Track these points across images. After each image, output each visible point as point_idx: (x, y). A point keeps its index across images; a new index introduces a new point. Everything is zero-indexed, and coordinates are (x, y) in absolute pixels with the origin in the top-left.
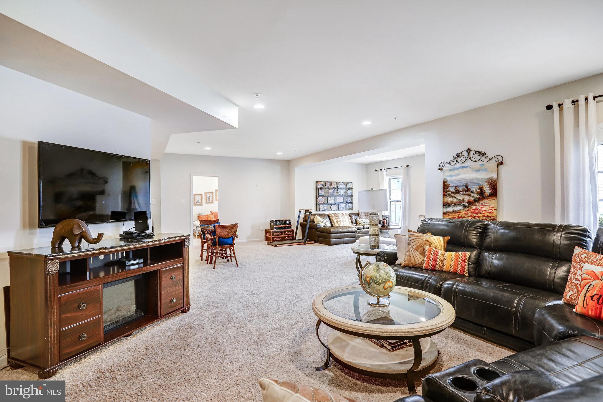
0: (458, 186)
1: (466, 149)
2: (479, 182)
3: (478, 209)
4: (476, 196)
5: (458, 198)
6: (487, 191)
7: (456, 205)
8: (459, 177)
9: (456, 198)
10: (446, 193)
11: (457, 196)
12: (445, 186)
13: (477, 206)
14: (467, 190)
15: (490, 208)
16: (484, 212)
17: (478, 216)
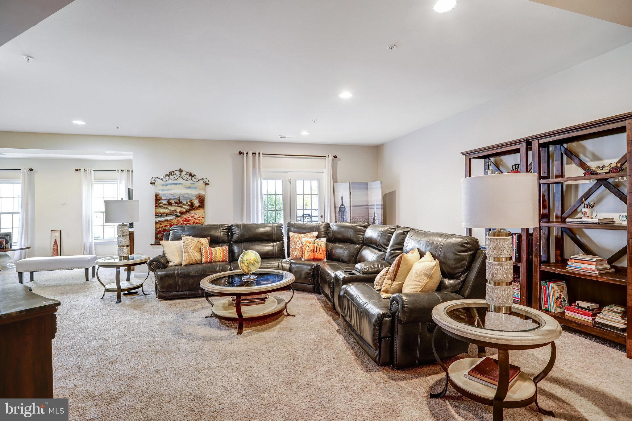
0: (170, 199)
1: (179, 169)
2: (190, 197)
3: (189, 218)
4: (188, 208)
5: (171, 209)
6: (197, 203)
7: (168, 215)
8: (171, 192)
9: (168, 209)
10: (158, 205)
11: (169, 207)
12: (157, 199)
13: (188, 215)
14: (179, 202)
15: (199, 217)
16: (194, 220)
17: (189, 223)
